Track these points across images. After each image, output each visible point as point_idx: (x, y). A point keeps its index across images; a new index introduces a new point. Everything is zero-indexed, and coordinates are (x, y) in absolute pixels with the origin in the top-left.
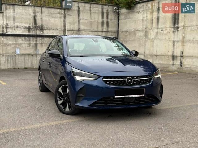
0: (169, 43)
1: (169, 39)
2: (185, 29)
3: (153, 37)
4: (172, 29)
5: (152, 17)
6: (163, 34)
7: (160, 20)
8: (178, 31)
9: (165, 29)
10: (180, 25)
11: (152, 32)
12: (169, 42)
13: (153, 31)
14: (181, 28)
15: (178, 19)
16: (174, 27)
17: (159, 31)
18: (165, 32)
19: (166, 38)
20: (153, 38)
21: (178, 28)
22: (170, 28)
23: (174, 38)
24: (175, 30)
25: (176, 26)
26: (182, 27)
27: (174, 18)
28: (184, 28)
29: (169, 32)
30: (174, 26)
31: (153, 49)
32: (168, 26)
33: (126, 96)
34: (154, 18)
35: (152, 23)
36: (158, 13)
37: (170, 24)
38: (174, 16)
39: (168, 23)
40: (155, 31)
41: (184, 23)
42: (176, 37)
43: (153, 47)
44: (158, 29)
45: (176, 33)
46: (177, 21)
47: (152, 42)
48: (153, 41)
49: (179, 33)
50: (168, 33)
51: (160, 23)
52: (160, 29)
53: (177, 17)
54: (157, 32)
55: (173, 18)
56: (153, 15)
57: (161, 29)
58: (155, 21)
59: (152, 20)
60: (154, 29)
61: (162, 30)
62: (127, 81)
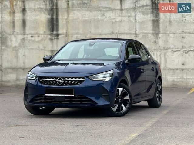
0: (44, 53)
1: (45, 47)
2: (68, 37)
3: (17, 45)
4: (49, 37)
5: (14, 19)
6: (33, 41)
7: (28, 24)
8: (57, 38)
9: (36, 35)
10: (60, 31)
11: (14, 39)
12: (46, 52)
13: (15, 37)
14: (62, 36)
15: (57, 25)
16: (52, 34)
17: (27, 37)
18: (37, 39)
19: (39, 47)
20: (15, 47)
21: (58, 35)
22: (46, 35)
23: (52, 47)
24: (52, 37)
25: (55, 32)
26: (64, 34)
27: (50, 24)
28: (66, 36)
29: (44, 39)
30: (52, 32)
31: (17, 61)
32: (42, 32)
33: (55, 95)
34: (16, 21)
35: (14, 27)
36: (24, 14)
37: (45, 30)
38: (50, 21)
39: (42, 28)
40: (20, 37)
41: (67, 30)
42: (55, 46)
43: (17, 58)
44: (24, 35)
45: (55, 41)
46: (55, 27)
47: (14, 52)
48: (16, 49)
49: (59, 41)
50: (42, 40)
51: (27, 28)
52: (28, 35)
53: (55, 22)
54: (24, 39)
55: (48, 23)
56: (14, 17)
57: (30, 35)
58: (18, 24)
59: (14, 23)
60: (18, 35)
61: (32, 37)
62: (58, 81)
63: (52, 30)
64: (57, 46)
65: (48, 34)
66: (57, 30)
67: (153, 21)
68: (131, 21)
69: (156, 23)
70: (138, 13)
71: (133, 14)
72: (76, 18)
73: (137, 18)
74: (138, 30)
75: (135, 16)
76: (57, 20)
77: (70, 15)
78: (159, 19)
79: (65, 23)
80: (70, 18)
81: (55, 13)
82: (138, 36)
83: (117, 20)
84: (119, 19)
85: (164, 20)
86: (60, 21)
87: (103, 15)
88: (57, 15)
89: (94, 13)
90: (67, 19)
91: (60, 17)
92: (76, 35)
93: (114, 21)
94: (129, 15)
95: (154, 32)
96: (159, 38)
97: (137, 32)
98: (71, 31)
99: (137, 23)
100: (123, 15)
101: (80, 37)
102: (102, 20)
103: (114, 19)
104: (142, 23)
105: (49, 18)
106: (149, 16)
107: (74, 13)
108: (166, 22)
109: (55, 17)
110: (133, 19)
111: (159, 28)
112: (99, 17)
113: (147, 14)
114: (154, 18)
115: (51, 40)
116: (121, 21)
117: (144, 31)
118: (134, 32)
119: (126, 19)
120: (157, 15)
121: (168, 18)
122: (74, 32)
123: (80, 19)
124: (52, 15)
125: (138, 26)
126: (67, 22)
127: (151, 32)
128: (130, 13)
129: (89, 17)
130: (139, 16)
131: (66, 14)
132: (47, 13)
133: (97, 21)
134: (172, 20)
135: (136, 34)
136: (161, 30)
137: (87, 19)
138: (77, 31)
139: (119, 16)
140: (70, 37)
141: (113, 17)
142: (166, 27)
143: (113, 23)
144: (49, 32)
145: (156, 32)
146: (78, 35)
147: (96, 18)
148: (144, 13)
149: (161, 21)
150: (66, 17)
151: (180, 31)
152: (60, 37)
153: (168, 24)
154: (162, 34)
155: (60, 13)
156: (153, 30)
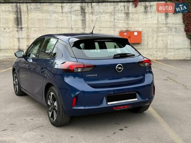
63: (18, 25)
64: (22, 35)
65: (15, 28)
66: (21, 25)
67: (82, 20)
68: (69, 20)
69: (84, 21)
70: (73, 15)
71: (70, 16)
72: (34, 17)
73: (72, 18)
74: (73, 25)
75: (71, 17)
76: (21, 18)
77: (29, 16)
78: (86, 19)
79: (26, 20)
80: (30, 17)
81: (19, 14)
82: (73, 29)
83: (60, 19)
84: (61, 18)
85: (89, 20)
86: (23, 19)
87: (51, 16)
88: (21, 15)
89: (45, 14)
90: (27, 18)
91: (23, 17)
92: (34, 28)
93: (58, 19)
94: (67, 16)
95: (83, 27)
96: (86, 30)
97: (72, 27)
98: (30, 26)
99: (72, 22)
100: (64, 16)
101: (36, 29)
102: (50, 19)
103: (58, 18)
104: (75, 21)
105: (15, 17)
106: (80, 17)
107: (31, 14)
108: (90, 21)
109: (19, 16)
110: (70, 19)
111: (86, 25)
112: (48, 17)
113: (78, 16)
114: (83, 19)
115: (18, 31)
116: (62, 20)
117: (76, 26)
118: (71, 27)
119: (65, 18)
120: (84, 16)
121: (91, 18)
122: (32, 26)
123: (36, 18)
124: (17, 15)
125: (73, 23)
126: (28, 20)
127: (81, 27)
128: (68, 15)
129: (41, 17)
130: (73, 17)
131: (26, 14)
132: (13, 13)
133: (47, 20)
134: (93, 19)
135: (72, 28)
136: (87, 25)
137: (40, 18)
138: (34, 26)
139: (61, 17)
140: (30, 30)
141: (57, 17)
142: (90, 24)
143: (57, 21)
144: (15, 26)
145: (84, 27)
146: (35, 28)
147: (46, 18)
148: (76, 15)
149: (87, 20)
150: (26, 17)
151: (98, 26)
152: (23, 29)
153: (91, 22)
154: (88, 28)
155: (22, 14)
156: (82, 26)
